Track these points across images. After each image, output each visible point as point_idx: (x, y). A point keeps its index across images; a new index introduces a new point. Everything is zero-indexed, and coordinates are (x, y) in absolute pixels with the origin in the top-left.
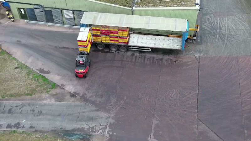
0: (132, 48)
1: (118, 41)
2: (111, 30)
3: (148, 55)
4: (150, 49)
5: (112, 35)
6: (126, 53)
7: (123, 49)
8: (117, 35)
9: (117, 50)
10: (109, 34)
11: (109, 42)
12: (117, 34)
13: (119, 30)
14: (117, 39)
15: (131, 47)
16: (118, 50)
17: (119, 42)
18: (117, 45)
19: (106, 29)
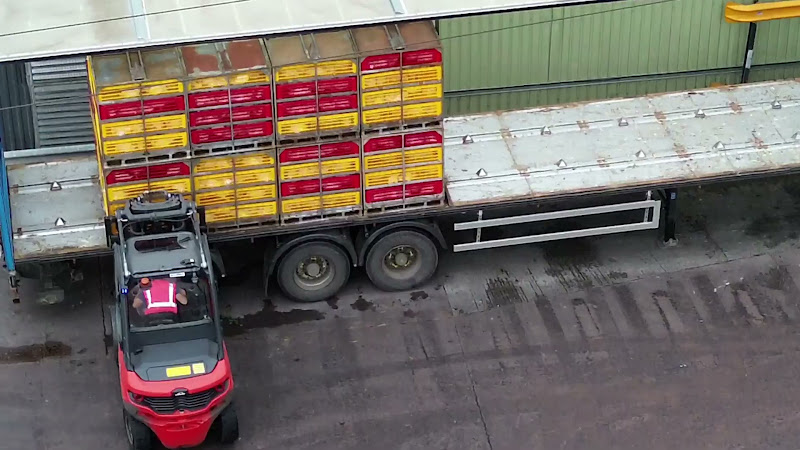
0: (489, 233)
1: (352, 181)
2: (290, 74)
3: (641, 271)
4: (657, 205)
5: (296, 126)
6: (428, 290)
7: (402, 260)
8: (346, 120)
9: (342, 279)
10: (269, 128)
11: (269, 210)
12: (353, 103)
13: (364, 66)
14: (342, 165)
15: (480, 224)
16: (358, 276)
17: (369, 196)
18: (341, 229)
19: (242, 80)
